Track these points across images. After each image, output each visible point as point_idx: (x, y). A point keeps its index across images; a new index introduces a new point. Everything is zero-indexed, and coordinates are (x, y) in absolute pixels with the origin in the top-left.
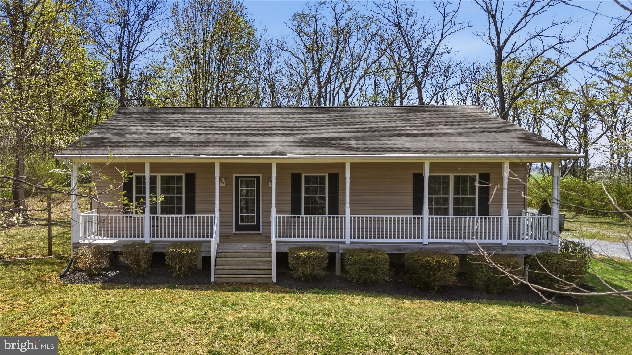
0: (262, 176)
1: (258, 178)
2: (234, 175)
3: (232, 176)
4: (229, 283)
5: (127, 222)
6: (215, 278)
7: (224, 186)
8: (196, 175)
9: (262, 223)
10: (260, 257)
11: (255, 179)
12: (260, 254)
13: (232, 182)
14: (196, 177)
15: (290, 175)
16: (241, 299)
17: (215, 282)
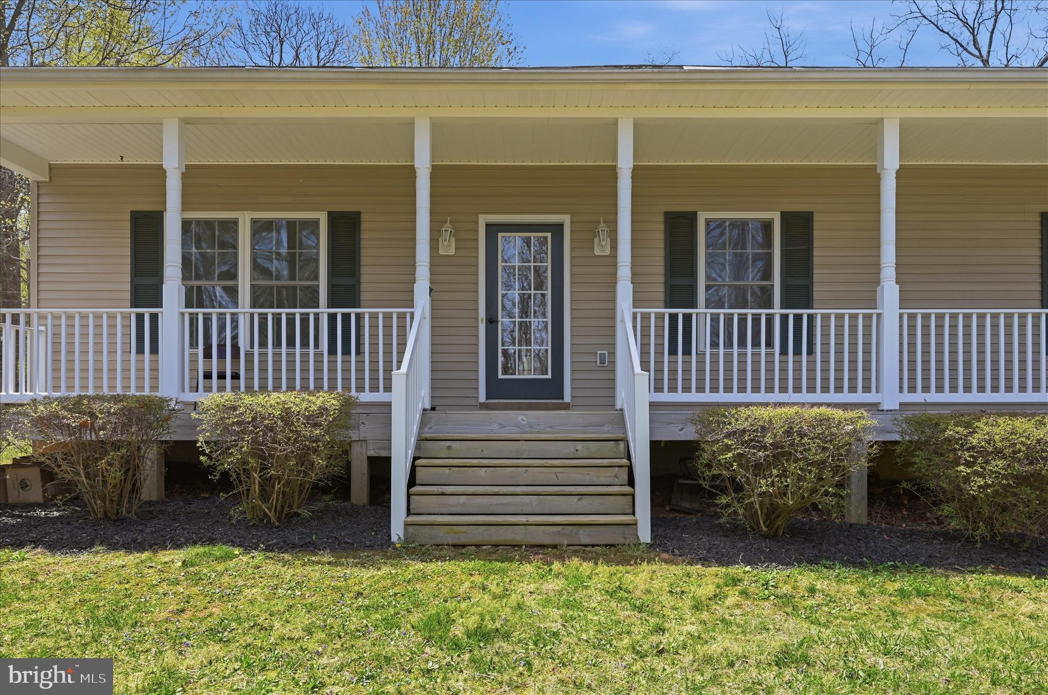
0: (572, 222)
1: (557, 229)
2: (483, 219)
3: (477, 222)
4: (464, 546)
5: (140, 370)
6: (407, 525)
7: (452, 252)
8: (364, 218)
9: (573, 371)
10: (579, 454)
11: (549, 235)
12: (579, 446)
13: (477, 240)
14: (364, 226)
15: (661, 218)
16: (519, 607)
17: (408, 538)
